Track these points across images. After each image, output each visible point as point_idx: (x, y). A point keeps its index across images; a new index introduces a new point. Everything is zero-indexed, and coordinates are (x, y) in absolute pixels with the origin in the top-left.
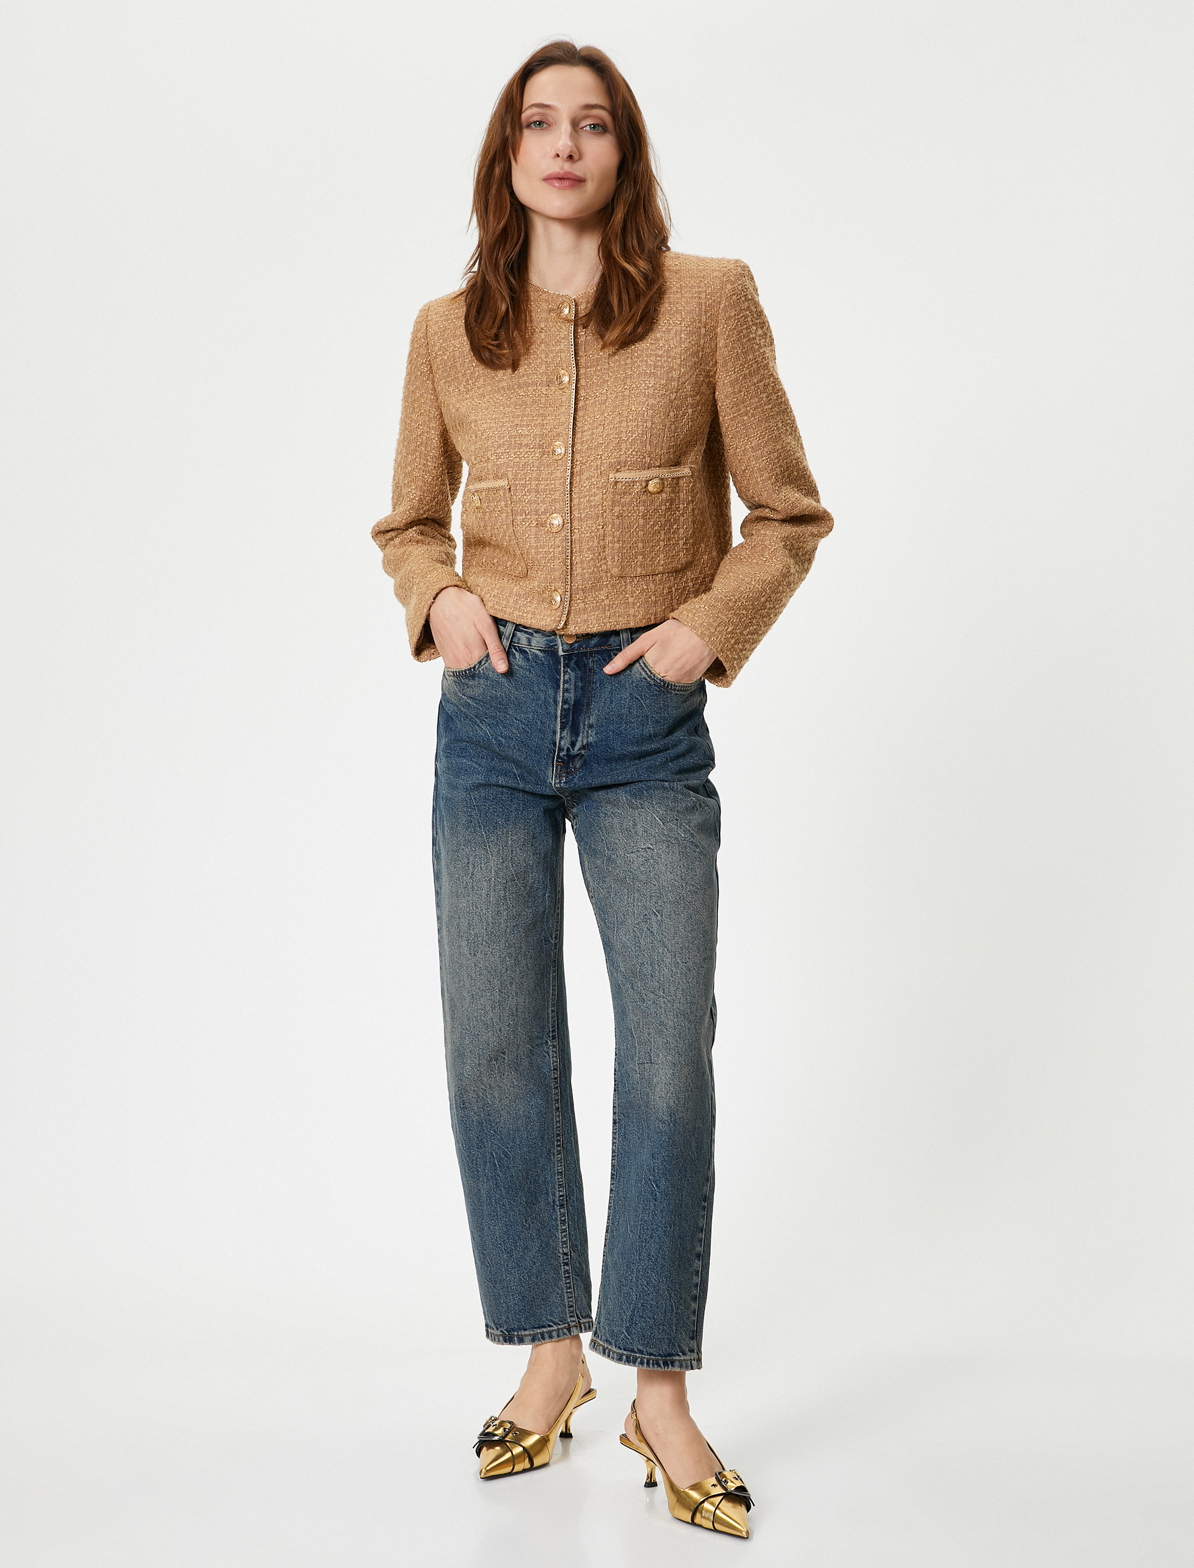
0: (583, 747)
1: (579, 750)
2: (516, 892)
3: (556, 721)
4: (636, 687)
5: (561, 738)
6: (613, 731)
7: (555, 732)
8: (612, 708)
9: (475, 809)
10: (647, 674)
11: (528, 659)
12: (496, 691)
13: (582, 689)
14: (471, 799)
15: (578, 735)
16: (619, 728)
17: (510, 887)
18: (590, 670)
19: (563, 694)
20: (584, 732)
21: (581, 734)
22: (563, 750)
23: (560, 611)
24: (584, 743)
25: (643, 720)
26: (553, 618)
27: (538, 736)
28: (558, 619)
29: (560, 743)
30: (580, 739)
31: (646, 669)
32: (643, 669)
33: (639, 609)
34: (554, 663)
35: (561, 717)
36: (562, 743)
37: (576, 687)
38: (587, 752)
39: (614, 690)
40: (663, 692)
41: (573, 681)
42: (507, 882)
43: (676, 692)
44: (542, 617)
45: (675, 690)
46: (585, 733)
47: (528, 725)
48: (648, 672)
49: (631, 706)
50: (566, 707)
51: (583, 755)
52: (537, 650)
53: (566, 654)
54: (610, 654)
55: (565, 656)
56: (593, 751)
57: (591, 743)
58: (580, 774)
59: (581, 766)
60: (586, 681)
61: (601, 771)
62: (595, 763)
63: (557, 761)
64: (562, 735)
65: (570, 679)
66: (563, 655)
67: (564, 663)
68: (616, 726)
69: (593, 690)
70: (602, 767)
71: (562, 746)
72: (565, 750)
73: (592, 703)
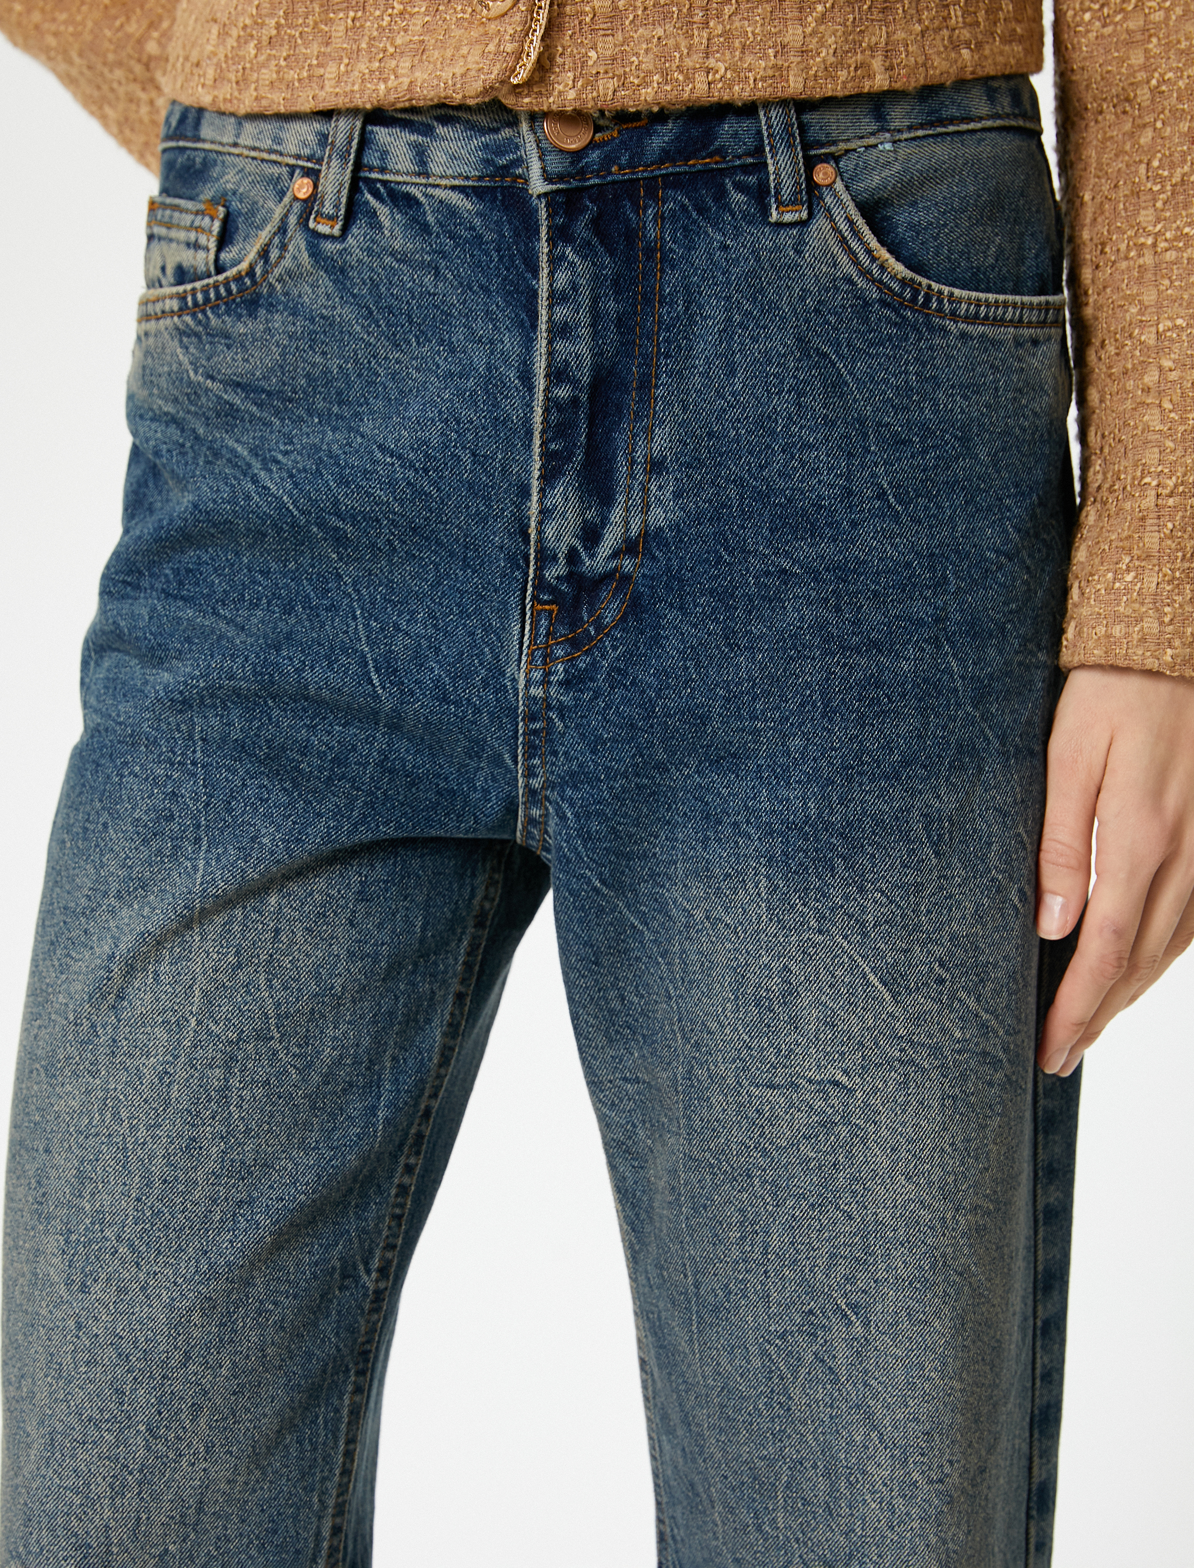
0: (629, 547)
1: (615, 555)
3: (528, 447)
4: (817, 311)
5: (545, 513)
6: (739, 482)
7: (525, 492)
8: (733, 394)
10: (857, 262)
11: (425, 228)
12: (324, 353)
13: (619, 322)
15: (607, 501)
16: (762, 468)
18: (649, 252)
19: (550, 342)
20: (631, 487)
21: (621, 498)
22: (555, 558)
24: (635, 530)
25: (847, 436)
26: (492, 47)
27: (467, 507)
28: (510, 48)
29: (540, 532)
30: (616, 515)
31: (854, 244)
32: (843, 241)
34: (517, 235)
35: (543, 432)
36: (550, 532)
37: (596, 317)
38: (642, 565)
39: (741, 325)
41: (585, 296)
46: (636, 494)
47: (426, 471)
49: (805, 381)
50: (563, 392)
51: (626, 578)
52: (453, 188)
53: (557, 192)
54: (723, 185)
55: (553, 199)
56: (669, 559)
57: (661, 529)
58: (615, 648)
59: (624, 619)
60: (635, 293)
61: (692, 647)
62: (671, 605)
63: (534, 598)
64: (548, 503)
65: (575, 287)
66: (546, 195)
67: (549, 227)
68: (749, 464)
69: (660, 328)
70: (695, 626)
71: (551, 545)
72: (562, 560)
73: (657, 377)
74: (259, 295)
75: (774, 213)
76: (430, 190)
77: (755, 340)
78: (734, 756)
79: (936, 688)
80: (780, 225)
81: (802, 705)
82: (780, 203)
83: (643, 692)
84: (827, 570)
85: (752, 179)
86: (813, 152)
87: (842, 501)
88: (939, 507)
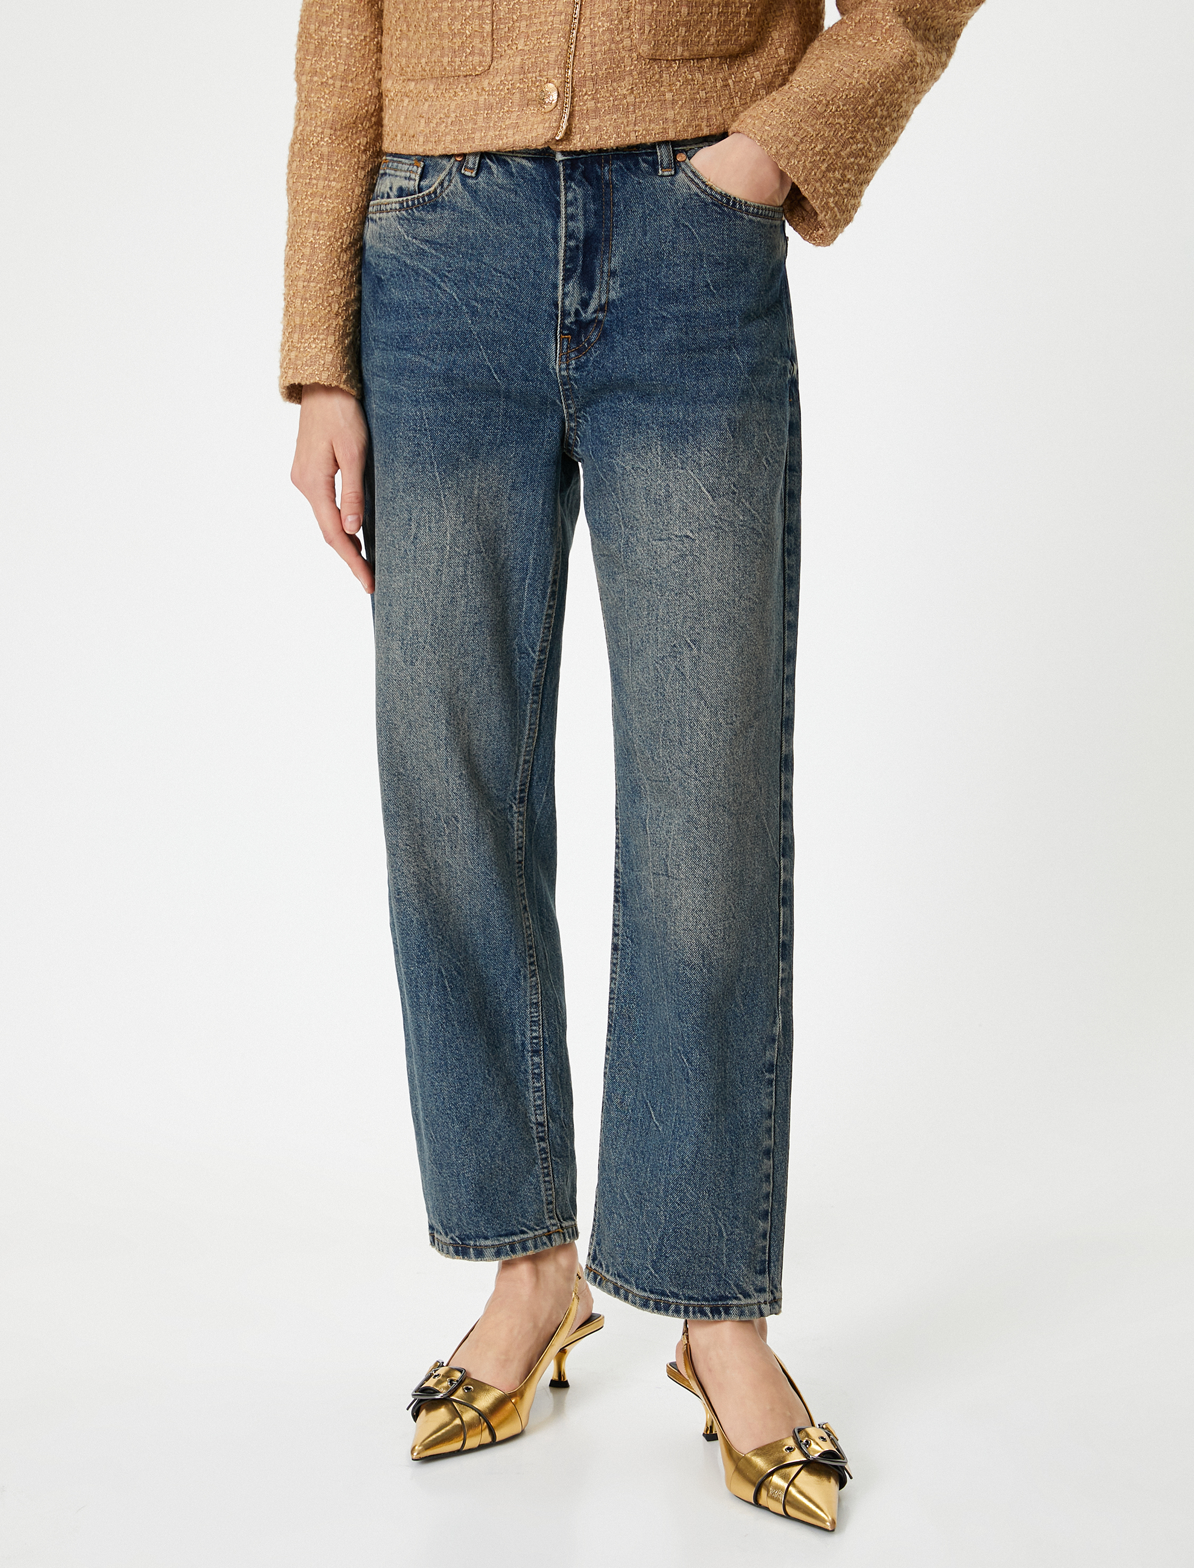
0: (601, 308)
1: (595, 312)
2: (482, 571)
3: (556, 267)
4: (682, 208)
5: (565, 295)
6: (647, 280)
7: (555, 287)
8: (645, 243)
9: (426, 435)
10: (699, 188)
11: (512, 174)
12: (467, 227)
13: (596, 213)
14: (422, 418)
15: (591, 289)
16: (657, 274)
17: (473, 562)
18: (607, 185)
19: (566, 223)
20: (602, 283)
21: (598, 287)
22: (570, 314)
23: (557, 112)
24: (603, 301)
25: (694, 261)
26: (547, 125)
27: (531, 294)
28: (555, 125)
29: (563, 303)
30: (596, 294)
31: (696, 180)
32: (692, 180)
33: (681, 111)
34: (550, 178)
35: (564, 260)
36: (567, 303)
37: (586, 212)
38: (607, 316)
39: (649, 214)
40: (728, 215)
41: (580, 203)
42: (469, 554)
43: (750, 217)
44: (529, 127)
45: (747, 212)
46: (604, 286)
47: (515, 279)
48: (701, 184)
49: (676, 238)
50: (572, 243)
51: (600, 322)
52: (523, 158)
53: (567, 160)
54: (638, 160)
55: (565, 163)
56: (618, 313)
57: (614, 300)
58: (596, 352)
59: (599, 339)
60: (602, 201)
61: (626, 350)
62: (618, 333)
63: (561, 333)
64: (566, 290)
65: (576, 199)
66: (562, 161)
67: (564, 175)
68: (652, 273)
69: (613, 216)
70: (627, 341)
71: (567, 308)
72: (573, 315)
73: (613, 236)
74: (437, 202)
75: (660, 172)
76: (514, 158)
77: (655, 221)
78: (648, 394)
79: (730, 365)
80: (662, 176)
81: (671, 373)
82: (662, 168)
83: (607, 370)
84: (682, 316)
85: (650, 158)
86: (676, 149)
87: (690, 288)
88: (732, 292)
